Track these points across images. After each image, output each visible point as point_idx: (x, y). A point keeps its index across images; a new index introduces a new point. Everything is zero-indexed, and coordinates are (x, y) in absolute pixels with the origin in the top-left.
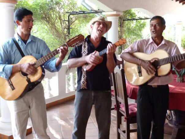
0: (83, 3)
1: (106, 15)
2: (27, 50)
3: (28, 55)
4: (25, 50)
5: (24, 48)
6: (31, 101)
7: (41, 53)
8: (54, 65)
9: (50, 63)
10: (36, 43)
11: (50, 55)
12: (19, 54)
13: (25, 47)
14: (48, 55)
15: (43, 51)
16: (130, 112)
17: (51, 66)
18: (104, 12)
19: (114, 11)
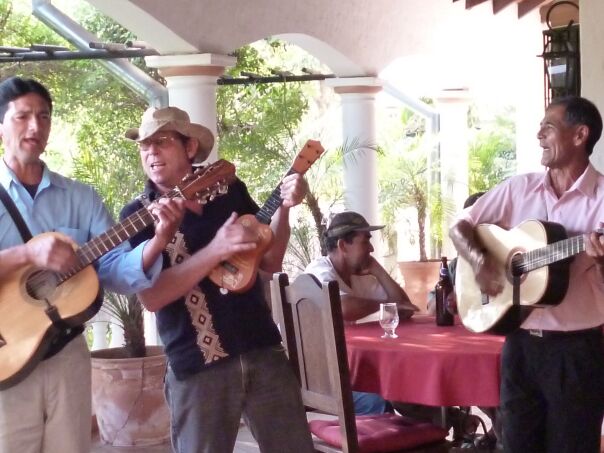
0: (43, 11)
1: (162, 69)
2: (39, 218)
3: (43, 232)
4: (33, 216)
5: (28, 210)
6: (51, 396)
7: (85, 226)
8: (138, 266)
9: (121, 259)
10: (68, 194)
11: (116, 233)
12: (14, 232)
13: (31, 209)
14: (110, 232)
15: (91, 220)
16: (360, 438)
17: (127, 268)
18: (153, 53)
19: (203, 50)
